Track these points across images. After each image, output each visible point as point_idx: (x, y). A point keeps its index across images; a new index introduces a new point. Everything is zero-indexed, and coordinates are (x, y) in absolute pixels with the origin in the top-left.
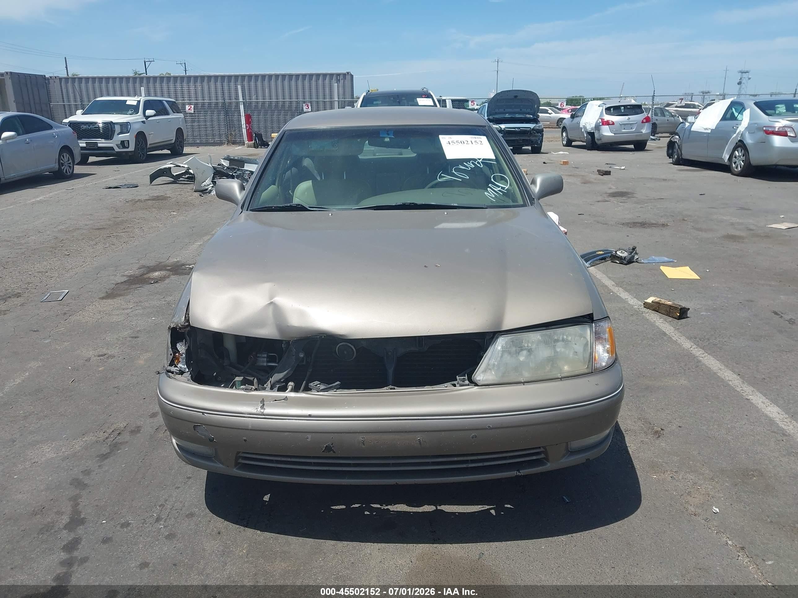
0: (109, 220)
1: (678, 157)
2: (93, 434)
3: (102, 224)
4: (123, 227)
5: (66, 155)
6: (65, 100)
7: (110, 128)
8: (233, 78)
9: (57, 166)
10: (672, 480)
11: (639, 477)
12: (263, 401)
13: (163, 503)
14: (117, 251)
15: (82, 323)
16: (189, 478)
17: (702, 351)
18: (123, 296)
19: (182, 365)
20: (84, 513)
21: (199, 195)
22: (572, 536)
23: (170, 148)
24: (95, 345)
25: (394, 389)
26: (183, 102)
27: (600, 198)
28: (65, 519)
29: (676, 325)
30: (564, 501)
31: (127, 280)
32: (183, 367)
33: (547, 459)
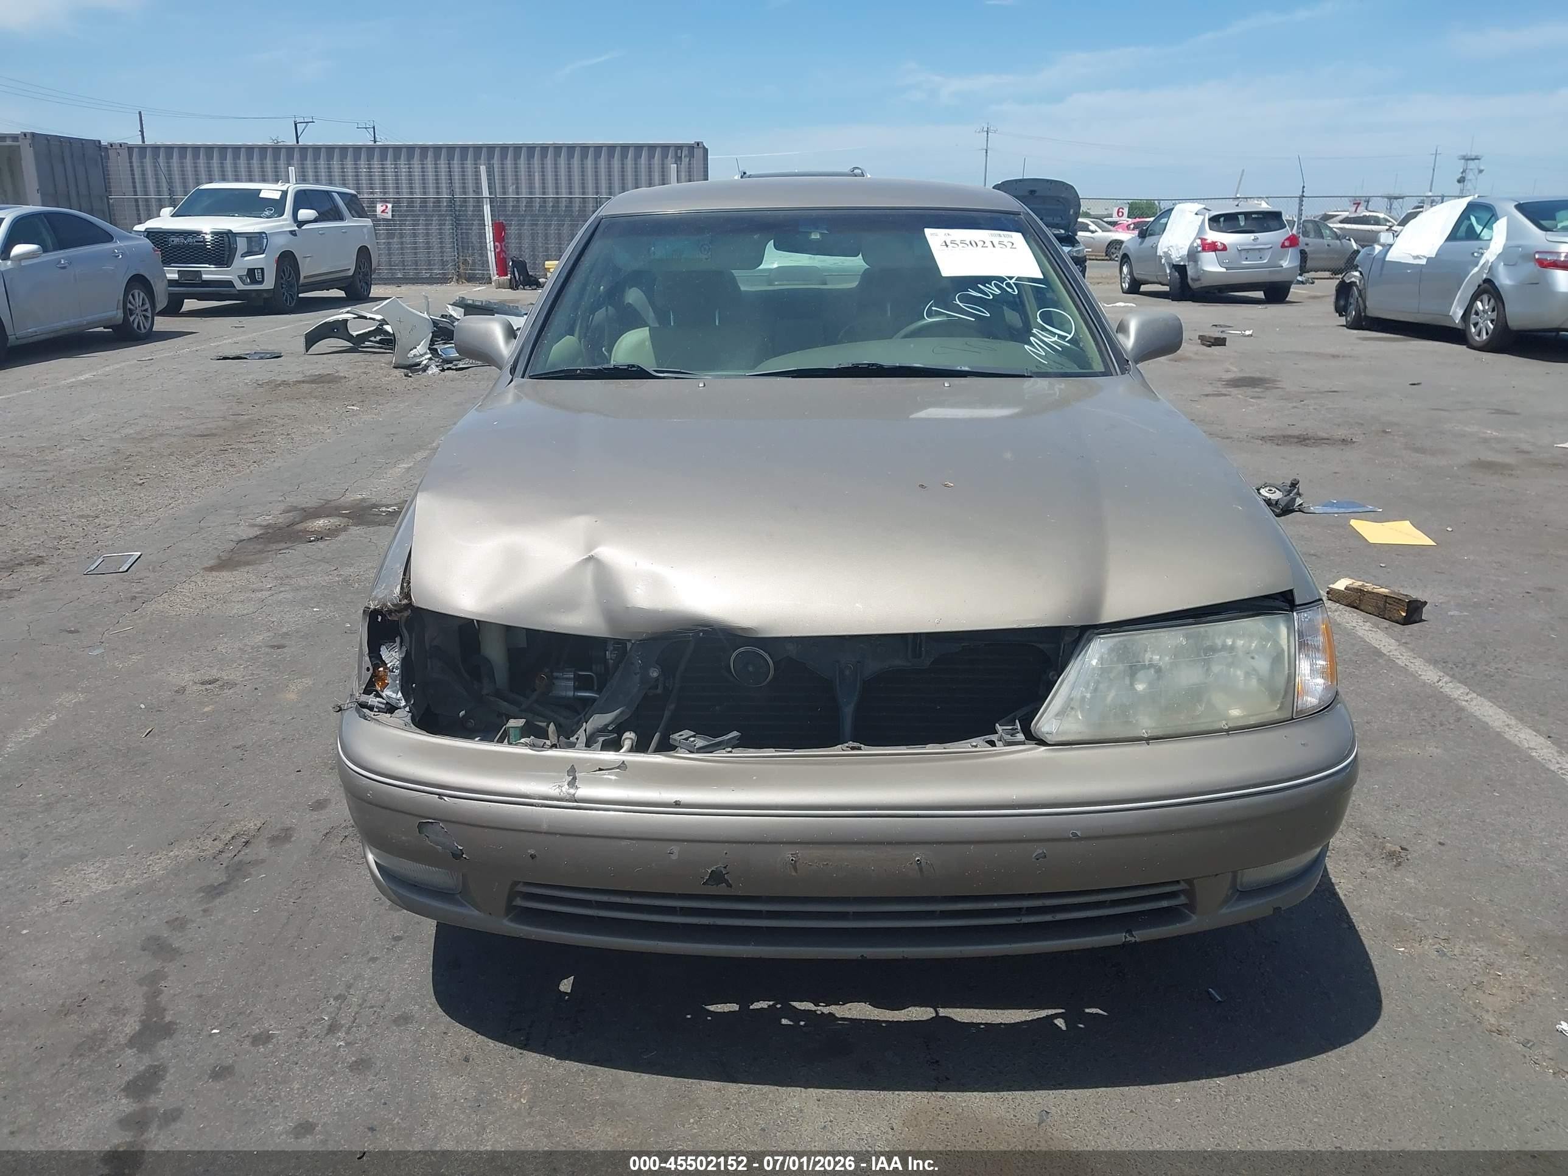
0: (224, 418)
1: (1358, 313)
2: (191, 843)
3: (210, 426)
4: (251, 433)
5: (139, 294)
6: (138, 189)
7: (227, 244)
8: (471, 151)
9: (120, 315)
10: (1439, 958)
11: (1367, 949)
12: (572, 771)
13: (342, 993)
14: (239, 477)
15: (167, 617)
16: (398, 939)
17: (1463, 689)
18: (252, 565)
19: (391, 693)
20: (171, 1012)
21: (402, 374)
22: (1239, 1077)
23: (344, 285)
24: (195, 661)
25: (859, 749)
26: (371, 196)
27: (1209, 390)
28: (131, 1025)
29: (1399, 636)
30: (1212, 998)
31: (261, 534)
32: (394, 696)
33: (1191, 907)
